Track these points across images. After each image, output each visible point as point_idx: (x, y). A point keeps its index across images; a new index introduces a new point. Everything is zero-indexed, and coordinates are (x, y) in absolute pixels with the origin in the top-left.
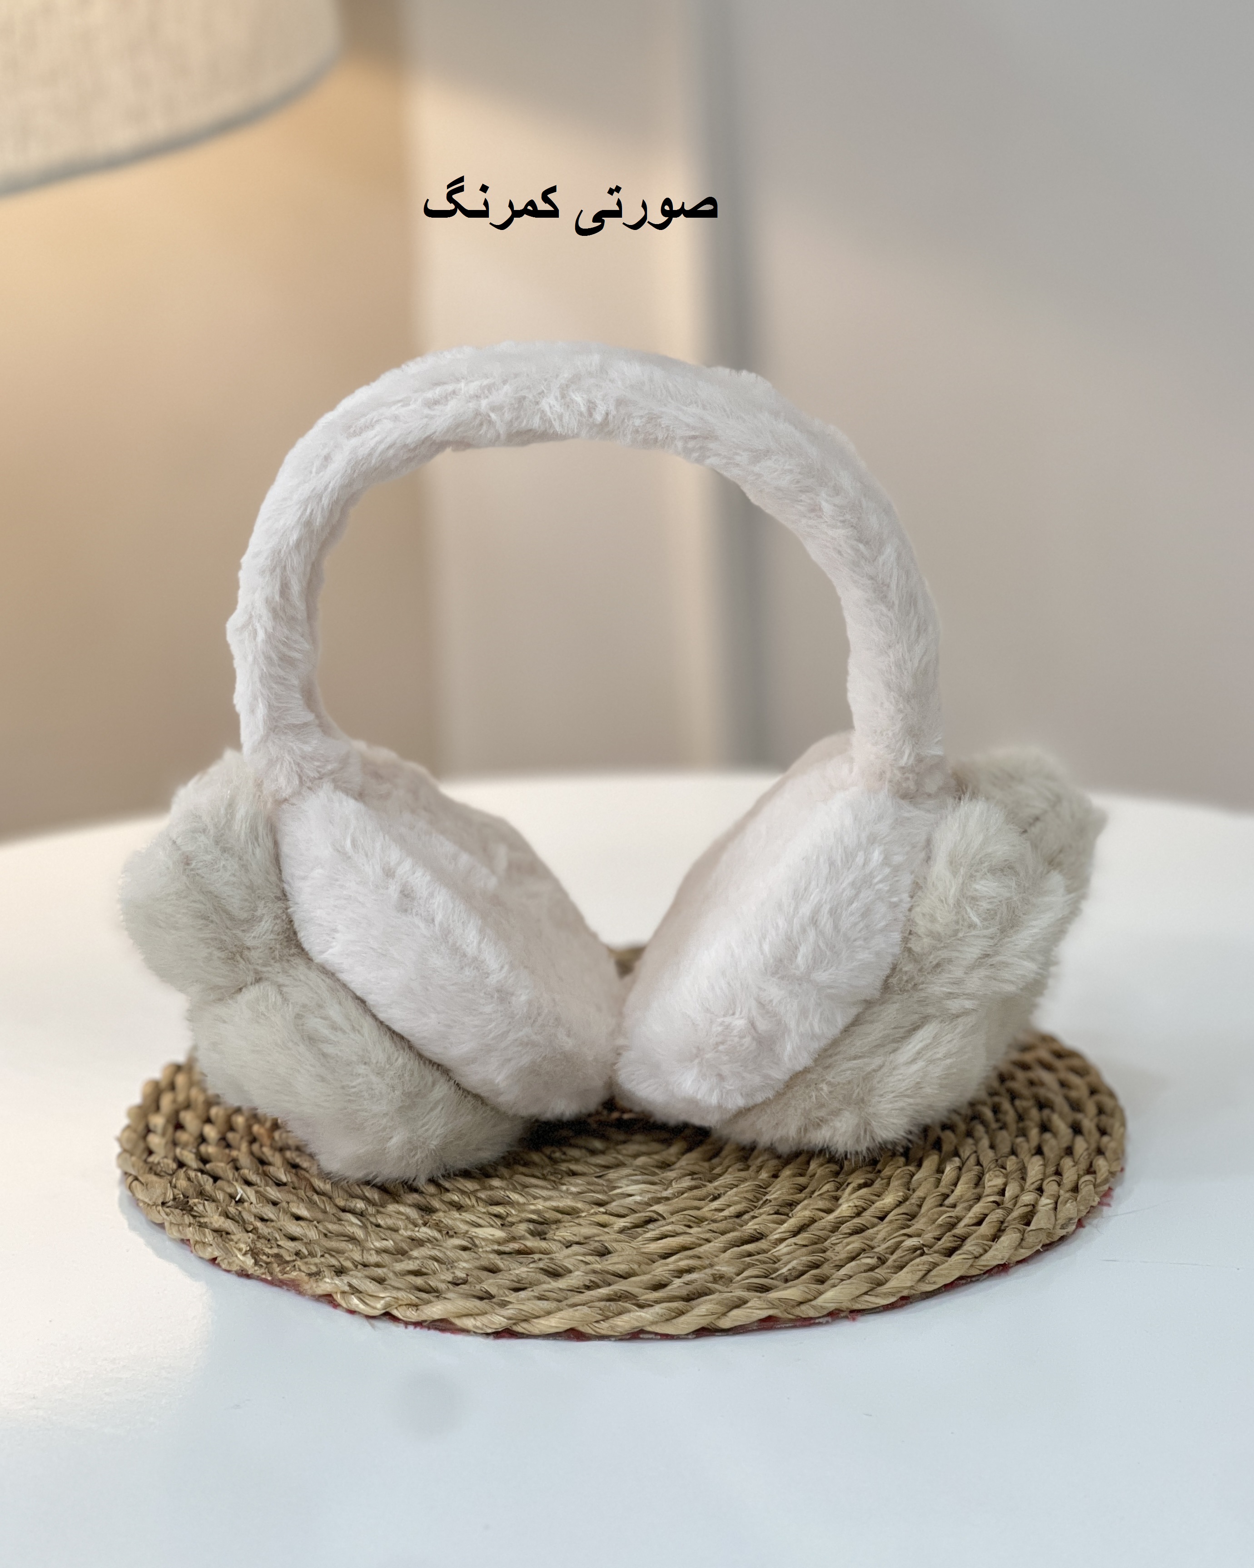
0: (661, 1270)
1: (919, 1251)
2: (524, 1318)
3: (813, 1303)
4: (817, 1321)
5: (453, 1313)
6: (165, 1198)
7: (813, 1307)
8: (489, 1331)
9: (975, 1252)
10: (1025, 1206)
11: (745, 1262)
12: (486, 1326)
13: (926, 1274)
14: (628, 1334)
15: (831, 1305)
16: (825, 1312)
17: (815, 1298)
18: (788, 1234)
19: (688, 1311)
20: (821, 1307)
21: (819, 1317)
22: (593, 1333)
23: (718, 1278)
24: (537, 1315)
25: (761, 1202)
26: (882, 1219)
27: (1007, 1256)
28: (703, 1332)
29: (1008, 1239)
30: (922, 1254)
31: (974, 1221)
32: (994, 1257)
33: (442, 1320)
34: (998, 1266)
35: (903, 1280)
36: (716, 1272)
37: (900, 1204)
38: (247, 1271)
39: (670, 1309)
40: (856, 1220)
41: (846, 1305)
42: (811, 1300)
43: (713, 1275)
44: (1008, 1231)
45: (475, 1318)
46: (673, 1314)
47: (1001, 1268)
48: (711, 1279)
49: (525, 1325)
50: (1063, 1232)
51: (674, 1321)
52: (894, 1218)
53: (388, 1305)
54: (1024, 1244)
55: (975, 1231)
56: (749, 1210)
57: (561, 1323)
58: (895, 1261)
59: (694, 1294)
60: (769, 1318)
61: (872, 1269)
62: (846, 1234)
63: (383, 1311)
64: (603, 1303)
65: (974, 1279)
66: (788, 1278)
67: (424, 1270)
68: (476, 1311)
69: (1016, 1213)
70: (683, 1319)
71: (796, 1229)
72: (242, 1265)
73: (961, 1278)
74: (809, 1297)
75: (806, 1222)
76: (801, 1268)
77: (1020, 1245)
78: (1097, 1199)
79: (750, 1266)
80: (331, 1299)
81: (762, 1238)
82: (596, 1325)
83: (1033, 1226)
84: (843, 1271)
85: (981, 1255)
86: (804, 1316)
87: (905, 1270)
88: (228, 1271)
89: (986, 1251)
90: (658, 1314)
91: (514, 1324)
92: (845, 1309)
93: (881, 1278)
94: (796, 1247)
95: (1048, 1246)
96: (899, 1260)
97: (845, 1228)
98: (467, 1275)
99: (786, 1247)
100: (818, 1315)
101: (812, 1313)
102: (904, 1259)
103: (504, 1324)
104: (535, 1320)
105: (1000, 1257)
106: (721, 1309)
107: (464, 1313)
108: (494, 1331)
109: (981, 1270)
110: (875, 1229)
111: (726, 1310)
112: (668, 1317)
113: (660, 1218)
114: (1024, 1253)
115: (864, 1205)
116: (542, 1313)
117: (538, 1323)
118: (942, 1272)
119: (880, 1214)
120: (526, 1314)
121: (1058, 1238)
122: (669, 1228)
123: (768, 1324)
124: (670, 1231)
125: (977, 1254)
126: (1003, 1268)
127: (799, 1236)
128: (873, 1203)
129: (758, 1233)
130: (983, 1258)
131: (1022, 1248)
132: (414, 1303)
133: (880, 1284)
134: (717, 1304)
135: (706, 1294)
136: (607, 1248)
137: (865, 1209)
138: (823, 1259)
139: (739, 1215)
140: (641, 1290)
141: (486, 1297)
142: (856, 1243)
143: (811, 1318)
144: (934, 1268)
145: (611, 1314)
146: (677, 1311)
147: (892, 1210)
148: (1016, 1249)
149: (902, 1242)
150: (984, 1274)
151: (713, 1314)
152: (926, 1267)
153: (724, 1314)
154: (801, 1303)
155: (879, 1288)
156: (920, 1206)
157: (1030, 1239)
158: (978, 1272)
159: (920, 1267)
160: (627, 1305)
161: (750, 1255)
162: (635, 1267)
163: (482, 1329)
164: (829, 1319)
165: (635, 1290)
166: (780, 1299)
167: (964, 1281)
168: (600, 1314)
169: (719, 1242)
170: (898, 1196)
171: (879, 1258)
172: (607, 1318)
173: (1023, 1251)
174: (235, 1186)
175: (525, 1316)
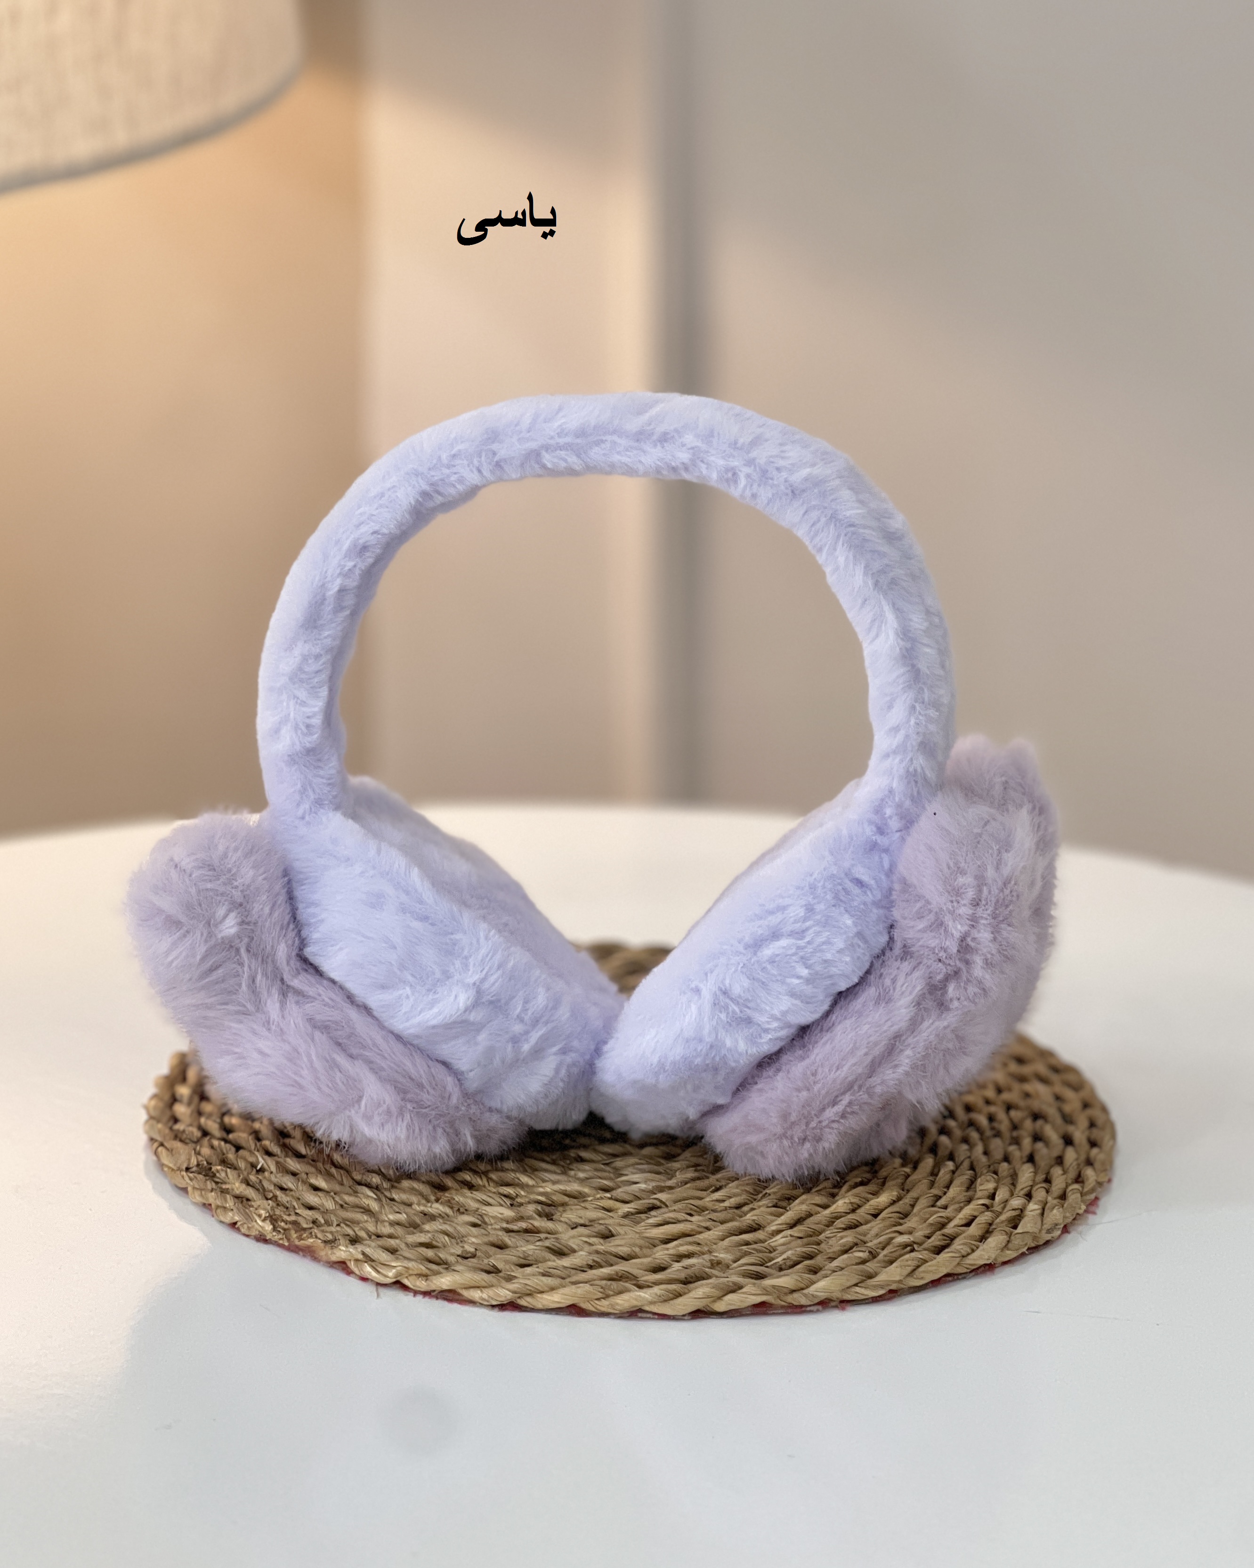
0: (661, 1254)
1: (910, 1247)
2: (529, 1292)
3: (805, 1291)
4: (808, 1309)
5: (461, 1284)
6: (189, 1164)
7: (805, 1295)
8: (494, 1303)
9: (962, 1251)
10: (1013, 1210)
11: (742, 1250)
12: (492, 1299)
13: (914, 1270)
14: (628, 1312)
15: (822, 1294)
16: (816, 1301)
17: (807, 1287)
18: (784, 1226)
19: (685, 1294)
20: (813, 1295)
21: (810, 1306)
22: (594, 1310)
23: (716, 1264)
24: (541, 1290)
25: (760, 1195)
26: (875, 1216)
27: (993, 1256)
28: (698, 1314)
29: (995, 1241)
30: (913, 1250)
31: (964, 1222)
32: (980, 1257)
33: (450, 1291)
34: (985, 1265)
35: (893, 1274)
36: (713, 1258)
37: (894, 1202)
38: (266, 1236)
39: (668, 1291)
40: (850, 1216)
41: (837, 1295)
42: (803, 1289)
43: (711, 1261)
44: (995, 1233)
45: (482, 1291)
46: (671, 1295)
47: (987, 1267)
48: (709, 1264)
49: (529, 1299)
50: (1048, 1237)
51: (671, 1302)
52: (888, 1216)
53: (399, 1274)
54: (1010, 1245)
55: (964, 1232)
56: (749, 1202)
57: (564, 1299)
58: (885, 1256)
59: (692, 1277)
60: (763, 1304)
61: (864, 1262)
62: (840, 1228)
63: (394, 1280)
64: (604, 1282)
65: (960, 1277)
66: (783, 1267)
67: (434, 1243)
68: (484, 1284)
69: (1003, 1217)
70: (680, 1300)
71: (792, 1222)
72: (261, 1229)
73: (948, 1275)
74: (802, 1286)
75: (803, 1215)
76: (795, 1259)
77: (1006, 1247)
78: (1084, 1207)
79: (747, 1254)
80: (344, 1266)
81: (759, 1229)
82: (596, 1302)
83: (1019, 1230)
84: (835, 1263)
85: (968, 1254)
86: (795, 1303)
87: (894, 1265)
88: (247, 1236)
89: (973, 1251)
90: (656, 1294)
91: (519, 1298)
92: (835, 1299)
93: (871, 1271)
94: (792, 1238)
95: (1034, 1249)
96: (890, 1255)
97: (839, 1223)
98: (476, 1249)
99: (782, 1238)
100: (809, 1303)
101: (803, 1301)
102: (894, 1255)
103: (509, 1297)
104: (539, 1295)
105: (986, 1257)
106: (717, 1293)
107: (472, 1285)
108: (499, 1303)
109: (967, 1268)
110: (869, 1225)
111: (722, 1294)
112: (665, 1298)
113: (663, 1206)
114: (1010, 1254)
115: (859, 1202)
116: (546, 1289)
117: (542, 1298)
118: (930, 1269)
119: (872, 1212)
120: (533, 1289)
121: (1044, 1241)
122: (672, 1215)
123: (761, 1309)
124: (673, 1219)
125: (964, 1253)
126: (988, 1268)
127: (795, 1229)
128: (868, 1201)
129: (757, 1224)
130: (970, 1257)
131: (1008, 1249)
132: (424, 1273)
133: (870, 1277)
134: (713, 1288)
135: (704, 1279)
136: (610, 1231)
137: (859, 1207)
138: (816, 1251)
139: (739, 1207)
140: (641, 1271)
141: (493, 1271)
142: (849, 1238)
143: (802, 1306)
144: (922, 1264)
145: (611, 1293)
146: (674, 1292)
147: (886, 1208)
148: (1002, 1250)
149: (892, 1238)
150: (970, 1272)
151: (708, 1297)
152: (915, 1263)
153: (720, 1298)
154: (793, 1291)
155: (869, 1281)
156: (913, 1206)
157: (1016, 1241)
158: (965, 1270)
159: (909, 1263)
160: (628, 1285)
161: (747, 1244)
162: (637, 1250)
163: (488, 1301)
164: (820, 1307)
165: (635, 1272)
166: (774, 1287)
167: (950, 1279)
168: (601, 1292)
169: (717, 1231)
170: (893, 1196)
171: (870, 1252)
172: (607, 1297)
173: (1008, 1252)
174: (257, 1157)
175: (530, 1290)
